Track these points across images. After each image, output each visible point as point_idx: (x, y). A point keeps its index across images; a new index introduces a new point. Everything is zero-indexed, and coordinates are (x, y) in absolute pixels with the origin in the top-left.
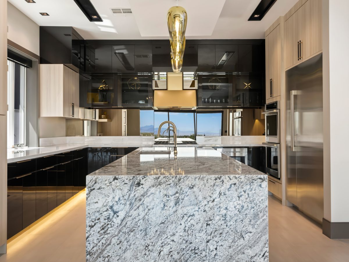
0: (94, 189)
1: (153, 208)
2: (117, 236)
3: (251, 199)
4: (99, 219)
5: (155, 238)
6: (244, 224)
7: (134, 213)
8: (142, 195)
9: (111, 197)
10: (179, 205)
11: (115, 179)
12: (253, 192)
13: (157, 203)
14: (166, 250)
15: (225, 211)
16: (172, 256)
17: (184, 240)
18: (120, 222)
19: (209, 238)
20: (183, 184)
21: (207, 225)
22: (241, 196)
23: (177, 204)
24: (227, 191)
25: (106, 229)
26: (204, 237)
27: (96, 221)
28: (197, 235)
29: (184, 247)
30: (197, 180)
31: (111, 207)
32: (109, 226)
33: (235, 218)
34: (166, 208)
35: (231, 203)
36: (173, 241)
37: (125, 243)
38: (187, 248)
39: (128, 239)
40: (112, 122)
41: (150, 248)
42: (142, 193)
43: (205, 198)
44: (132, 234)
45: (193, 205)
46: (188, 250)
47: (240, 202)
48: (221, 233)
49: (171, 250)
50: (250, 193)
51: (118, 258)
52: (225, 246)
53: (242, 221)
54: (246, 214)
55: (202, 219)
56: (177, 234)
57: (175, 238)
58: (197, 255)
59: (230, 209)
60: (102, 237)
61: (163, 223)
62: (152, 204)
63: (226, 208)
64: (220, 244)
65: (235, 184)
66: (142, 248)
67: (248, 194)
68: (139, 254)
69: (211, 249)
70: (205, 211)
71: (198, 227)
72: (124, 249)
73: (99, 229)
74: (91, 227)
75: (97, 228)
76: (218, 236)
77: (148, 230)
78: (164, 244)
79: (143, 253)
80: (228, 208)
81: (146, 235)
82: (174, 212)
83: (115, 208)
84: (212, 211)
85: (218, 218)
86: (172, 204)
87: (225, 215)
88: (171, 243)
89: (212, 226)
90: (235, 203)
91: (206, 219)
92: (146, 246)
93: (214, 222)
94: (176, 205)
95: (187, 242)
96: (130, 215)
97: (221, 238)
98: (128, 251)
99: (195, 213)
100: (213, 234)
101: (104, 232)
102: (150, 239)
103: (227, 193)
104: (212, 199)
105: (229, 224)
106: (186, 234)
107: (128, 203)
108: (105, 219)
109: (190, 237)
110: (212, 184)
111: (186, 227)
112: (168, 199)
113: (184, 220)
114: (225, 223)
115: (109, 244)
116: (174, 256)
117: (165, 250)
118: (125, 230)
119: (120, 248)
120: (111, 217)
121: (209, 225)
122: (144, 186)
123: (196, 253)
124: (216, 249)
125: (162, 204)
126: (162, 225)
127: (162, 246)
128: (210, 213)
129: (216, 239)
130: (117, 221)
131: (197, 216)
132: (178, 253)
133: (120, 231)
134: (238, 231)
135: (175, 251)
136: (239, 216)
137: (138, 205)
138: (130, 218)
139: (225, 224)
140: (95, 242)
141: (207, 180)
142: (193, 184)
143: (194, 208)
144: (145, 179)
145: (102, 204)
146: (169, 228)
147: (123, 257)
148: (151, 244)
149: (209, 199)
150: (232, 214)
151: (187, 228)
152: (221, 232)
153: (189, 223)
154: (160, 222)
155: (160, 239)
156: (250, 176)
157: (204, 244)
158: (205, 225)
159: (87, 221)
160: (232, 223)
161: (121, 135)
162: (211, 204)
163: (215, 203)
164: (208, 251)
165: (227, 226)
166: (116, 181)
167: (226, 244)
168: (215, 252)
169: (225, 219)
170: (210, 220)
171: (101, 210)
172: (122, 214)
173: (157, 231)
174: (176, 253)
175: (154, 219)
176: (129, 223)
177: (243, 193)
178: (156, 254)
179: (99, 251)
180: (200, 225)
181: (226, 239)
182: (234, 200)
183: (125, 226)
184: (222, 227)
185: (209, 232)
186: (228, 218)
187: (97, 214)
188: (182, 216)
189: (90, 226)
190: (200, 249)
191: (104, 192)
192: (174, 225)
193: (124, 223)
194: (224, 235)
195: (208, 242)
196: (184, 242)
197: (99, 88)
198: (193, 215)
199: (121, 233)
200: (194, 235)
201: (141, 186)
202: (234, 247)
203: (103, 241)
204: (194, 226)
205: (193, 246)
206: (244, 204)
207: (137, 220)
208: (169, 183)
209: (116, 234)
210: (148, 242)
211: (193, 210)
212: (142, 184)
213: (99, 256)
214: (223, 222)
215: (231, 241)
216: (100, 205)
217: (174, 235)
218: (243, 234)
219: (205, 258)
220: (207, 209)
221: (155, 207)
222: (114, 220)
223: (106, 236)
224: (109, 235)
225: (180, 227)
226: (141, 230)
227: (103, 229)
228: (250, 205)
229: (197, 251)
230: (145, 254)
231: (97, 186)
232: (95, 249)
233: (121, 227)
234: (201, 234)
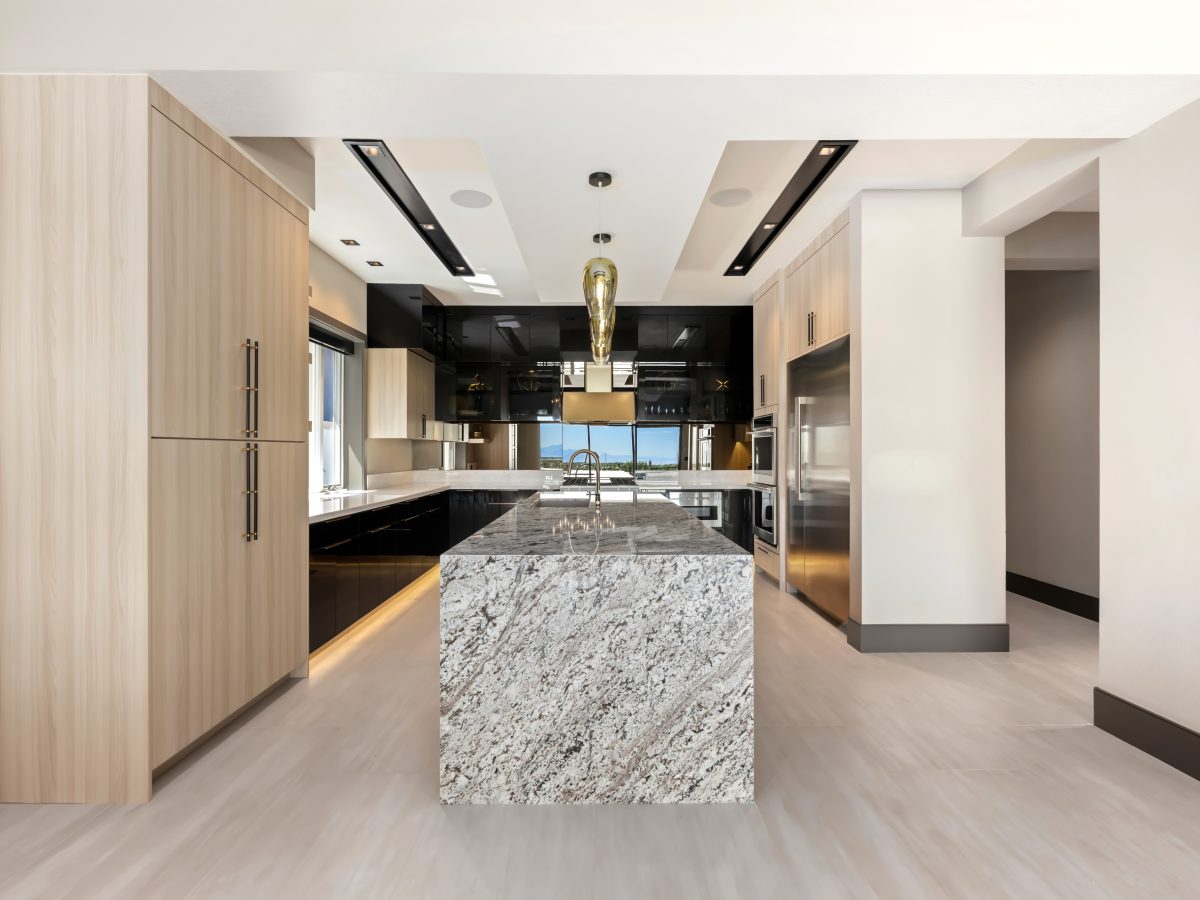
0: (453, 578)
1: (555, 612)
2: (493, 658)
3: (725, 596)
4: (462, 629)
5: (559, 662)
6: (712, 639)
7: (523, 620)
8: (536, 590)
9: (483, 592)
10: (601, 605)
11: (490, 560)
12: (728, 584)
13: (562, 603)
14: (577, 683)
15: (679, 617)
16: (587, 693)
17: (608, 665)
18: (498, 635)
19: (651, 662)
20: (607, 570)
21: (649, 640)
22: (707, 591)
23: (598, 605)
24: (683, 582)
25: (474, 647)
26: (643, 660)
27: (458, 633)
28: (631, 657)
29: (609, 678)
30: (631, 563)
31: (484, 610)
32: (480, 642)
33: (697, 629)
34: (577, 611)
35: (690, 603)
36: (589, 667)
37: (508, 671)
38: (614, 681)
39: (513, 663)
40: (491, 445)
41: (550, 679)
42: (537, 584)
43: (646, 595)
44: (519, 655)
45: (624, 606)
46: (616, 683)
47: (705, 601)
48: (672, 655)
49: (586, 683)
50: (723, 586)
51: (495, 696)
52: (679, 677)
53: (709, 633)
54: (716, 622)
55: (640, 631)
56: (597, 657)
57: (594, 663)
58: (630, 692)
59: (689, 614)
60: (467, 660)
61: (573, 637)
62: (554, 605)
63: (682, 612)
64: (669, 673)
65: (696, 571)
66: (536, 679)
67: (720, 588)
68: (531, 690)
69: (656, 682)
70: (644, 617)
71: (633, 644)
72: (505, 680)
73: (463, 648)
74: (450, 643)
75: (460, 644)
76: (668, 659)
77: (547, 648)
78: (573, 673)
79: (539, 688)
80: (685, 611)
81: (543, 657)
82: (592, 618)
83: (491, 611)
84: (656, 617)
85: (667, 628)
86: (588, 604)
87: (680, 624)
88: (587, 671)
89: (657, 642)
90: (697, 603)
91: (647, 631)
92: (544, 677)
93: (660, 636)
94: (595, 605)
95: (613, 669)
96: (516, 622)
97: (673, 662)
98: (513, 685)
99: (627, 620)
100: (658, 656)
101: (472, 653)
102: (550, 664)
103: (683, 585)
104: (657, 596)
105: (686, 639)
106: (613, 655)
107: (513, 602)
108: (473, 630)
109: (619, 660)
110: (658, 570)
111: (611, 643)
112: (581, 595)
113: (609, 632)
114: (679, 637)
115: (479, 673)
116: (591, 694)
117: (575, 682)
118: (506, 648)
119: (499, 679)
120: (483, 626)
121: (652, 640)
122: (539, 573)
123: (629, 689)
124: (664, 681)
125: (571, 604)
126: (571, 640)
127: (571, 677)
128: (654, 620)
129: (663, 664)
130: (493, 633)
131: (631, 626)
132: (598, 688)
133: (499, 650)
134: (702, 651)
135: (593, 684)
136: (704, 625)
137: (529, 607)
138: (516, 629)
139: (680, 640)
140: (456, 668)
141: (649, 564)
142: (625, 571)
143: (625, 612)
144: (541, 561)
145: (467, 604)
146: (583, 645)
147: (504, 695)
148: (552, 673)
149: (652, 595)
150: (692, 622)
151: (613, 646)
152: (672, 652)
153: (617, 637)
154: (567, 636)
155: (567, 664)
156: (723, 557)
157: (643, 673)
158: (645, 640)
159: (442, 634)
160: (690, 637)
161: (508, 468)
162: (656, 605)
163: (662, 603)
164: (649, 684)
165: (682, 642)
166: (491, 564)
167: (681, 673)
168: (661, 686)
169: (680, 631)
170: (654, 632)
171: (466, 614)
172: (501, 622)
173: (561, 651)
174: (594, 688)
175: (558, 629)
176: (514, 637)
177: (710, 586)
178: (559, 690)
179: (463, 684)
180: (636, 640)
181: (681, 664)
182: (695, 597)
183: (507, 642)
184: (674, 644)
185: (651, 652)
186: (685, 629)
187: (459, 622)
188: (605, 625)
189: (446, 642)
190: (636, 682)
191: (470, 584)
192: (591, 640)
193: (505, 637)
194: (678, 658)
195: (649, 669)
196: (609, 669)
197: (470, 389)
198: (625, 623)
199: (500, 654)
200: (625, 658)
201: (535, 574)
202: (694, 679)
203: (470, 667)
204: (625, 641)
205: (623, 676)
206: (712, 605)
207: (528, 631)
208: (583, 568)
209: (492, 654)
210: (547, 669)
211: (625, 615)
212: (537, 570)
213: (462, 693)
214: (676, 635)
215: (689, 668)
216: (464, 605)
217: (591, 657)
218: (710, 656)
219: (644, 697)
220: (648, 613)
221: (559, 609)
222: (489, 631)
223: (475, 659)
224: (479, 658)
225: (601, 643)
226: (535, 649)
227: (469, 646)
228: (722, 608)
229: (630, 685)
230: (542, 690)
231: (459, 573)
232: (455, 680)
233: (500, 643)
234: (639, 656)
